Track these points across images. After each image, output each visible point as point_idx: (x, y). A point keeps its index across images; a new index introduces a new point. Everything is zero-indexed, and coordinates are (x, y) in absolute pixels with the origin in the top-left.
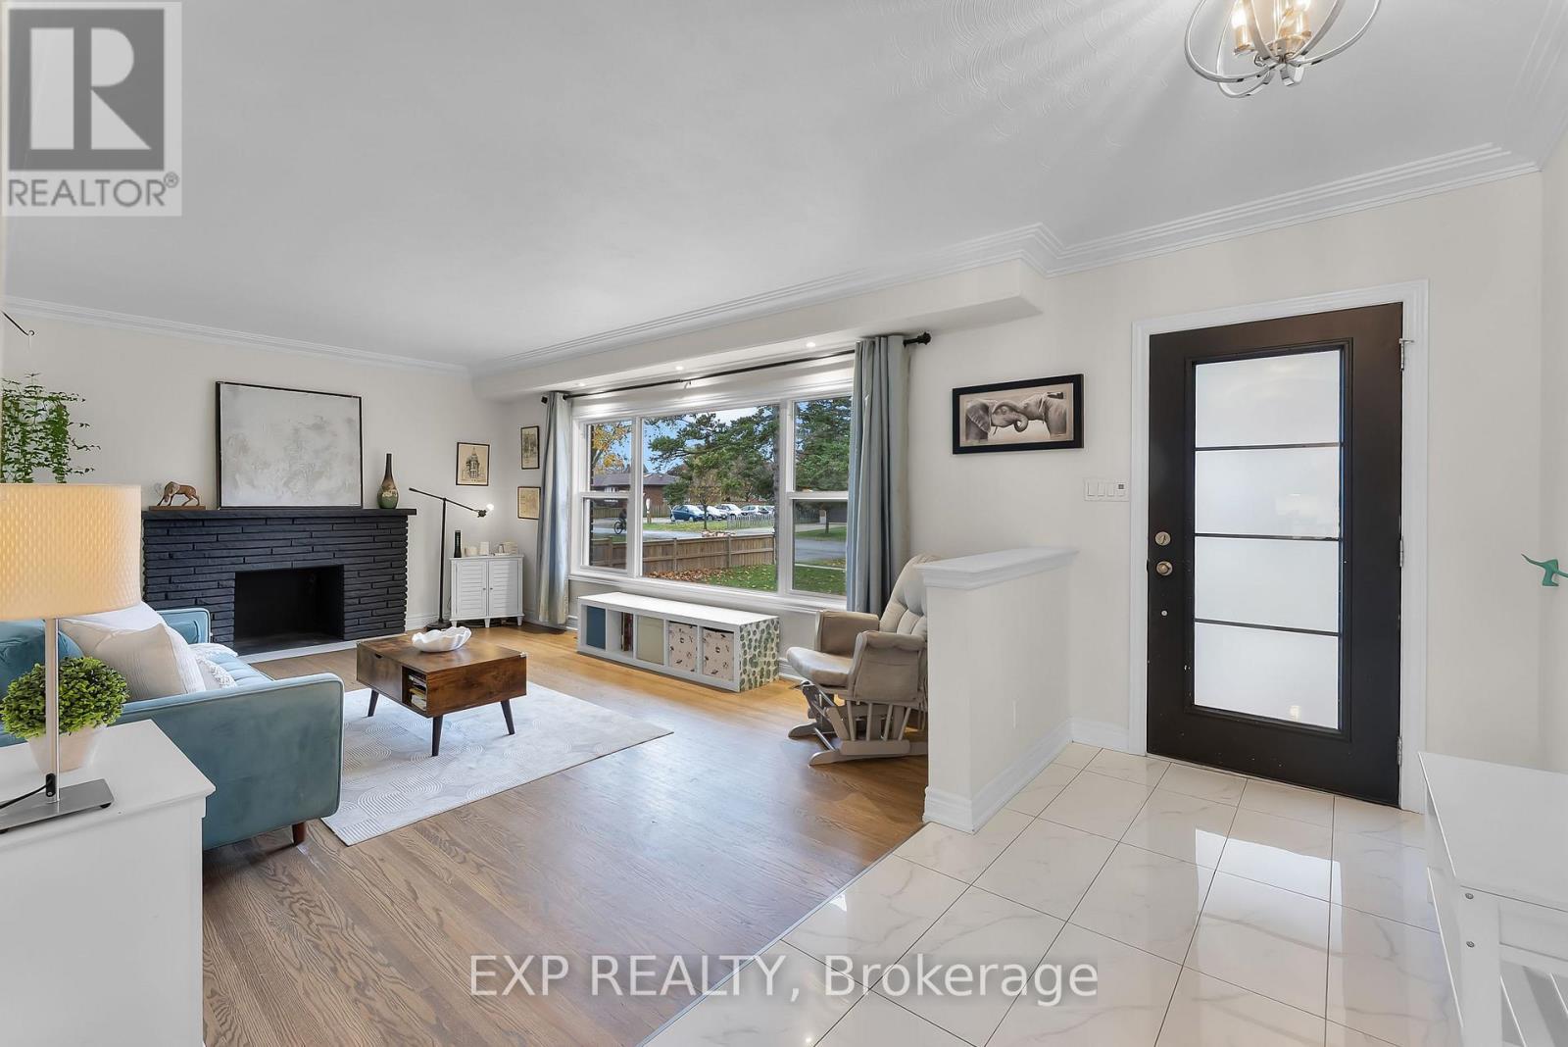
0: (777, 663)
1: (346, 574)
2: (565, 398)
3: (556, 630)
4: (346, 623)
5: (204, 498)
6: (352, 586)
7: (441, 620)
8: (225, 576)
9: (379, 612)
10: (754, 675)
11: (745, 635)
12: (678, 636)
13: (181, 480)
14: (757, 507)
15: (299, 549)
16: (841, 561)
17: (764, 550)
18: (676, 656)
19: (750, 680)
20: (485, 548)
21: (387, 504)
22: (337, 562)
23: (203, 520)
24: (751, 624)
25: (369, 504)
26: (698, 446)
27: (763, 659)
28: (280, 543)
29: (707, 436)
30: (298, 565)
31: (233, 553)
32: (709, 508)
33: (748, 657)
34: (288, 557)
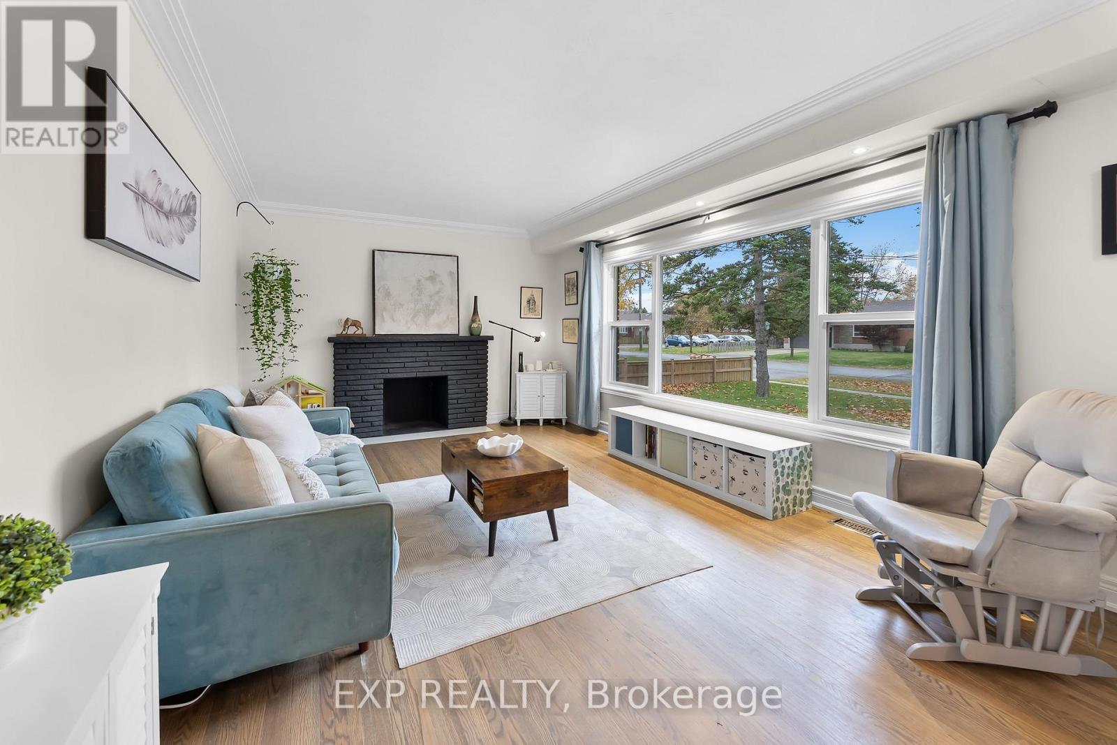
0: (810, 491)
1: (449, 382)
2: (597, 246)
3: (591, 432)
4: (450, 417)
5: (366, 330)
6: (453, 390)
7: (510, 418)
8: (378, 381)
9: (470, 410)
10: (786, 503)
11: (778, 461)
12: (701, 453)
13: (353, 317)
14: (730, 336)
15: (420, 364)
16: (806, 379)
17: (743, 369)
18: (699, 471)
19: (782, 508)
20: (539, 366)
21: (475, 333)
22: (443, 374)
23: (365, 343)
24: (784, 450)
25: (464, 333)
26: (691, 289)
27: (795, 487)
28: (411, 359)
29: (698, 281)
30: (419, 375)
31: (382, 366)
32: (693, 337)
33: (781, 484)
34: (414, 370)
